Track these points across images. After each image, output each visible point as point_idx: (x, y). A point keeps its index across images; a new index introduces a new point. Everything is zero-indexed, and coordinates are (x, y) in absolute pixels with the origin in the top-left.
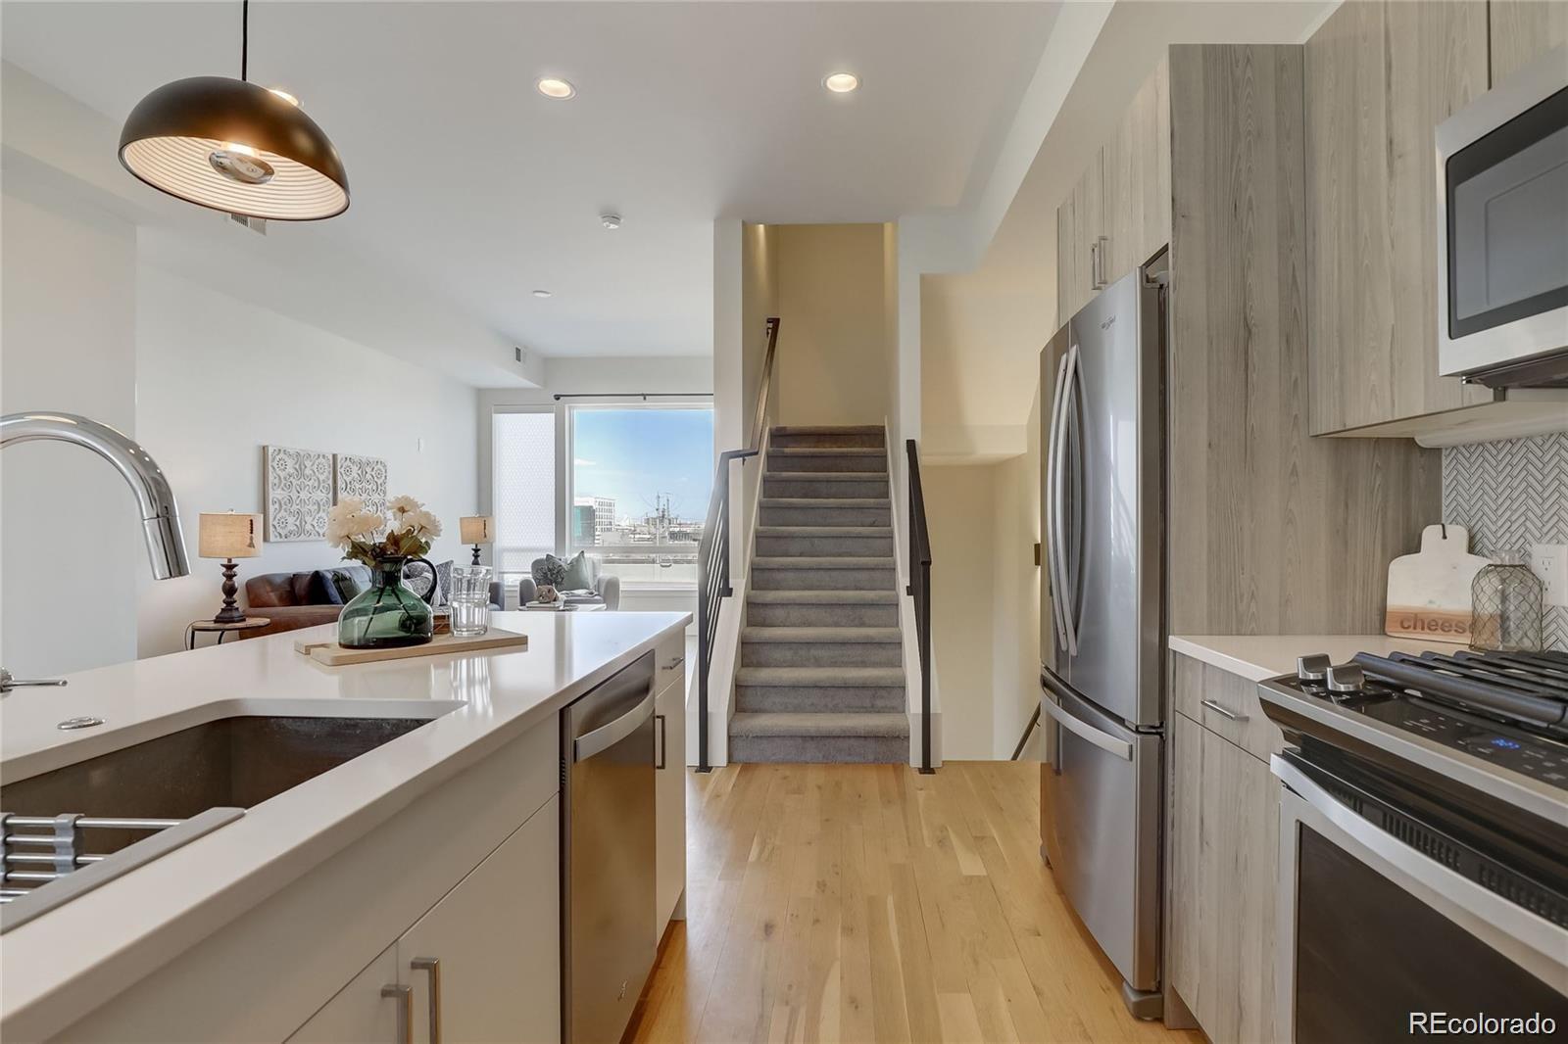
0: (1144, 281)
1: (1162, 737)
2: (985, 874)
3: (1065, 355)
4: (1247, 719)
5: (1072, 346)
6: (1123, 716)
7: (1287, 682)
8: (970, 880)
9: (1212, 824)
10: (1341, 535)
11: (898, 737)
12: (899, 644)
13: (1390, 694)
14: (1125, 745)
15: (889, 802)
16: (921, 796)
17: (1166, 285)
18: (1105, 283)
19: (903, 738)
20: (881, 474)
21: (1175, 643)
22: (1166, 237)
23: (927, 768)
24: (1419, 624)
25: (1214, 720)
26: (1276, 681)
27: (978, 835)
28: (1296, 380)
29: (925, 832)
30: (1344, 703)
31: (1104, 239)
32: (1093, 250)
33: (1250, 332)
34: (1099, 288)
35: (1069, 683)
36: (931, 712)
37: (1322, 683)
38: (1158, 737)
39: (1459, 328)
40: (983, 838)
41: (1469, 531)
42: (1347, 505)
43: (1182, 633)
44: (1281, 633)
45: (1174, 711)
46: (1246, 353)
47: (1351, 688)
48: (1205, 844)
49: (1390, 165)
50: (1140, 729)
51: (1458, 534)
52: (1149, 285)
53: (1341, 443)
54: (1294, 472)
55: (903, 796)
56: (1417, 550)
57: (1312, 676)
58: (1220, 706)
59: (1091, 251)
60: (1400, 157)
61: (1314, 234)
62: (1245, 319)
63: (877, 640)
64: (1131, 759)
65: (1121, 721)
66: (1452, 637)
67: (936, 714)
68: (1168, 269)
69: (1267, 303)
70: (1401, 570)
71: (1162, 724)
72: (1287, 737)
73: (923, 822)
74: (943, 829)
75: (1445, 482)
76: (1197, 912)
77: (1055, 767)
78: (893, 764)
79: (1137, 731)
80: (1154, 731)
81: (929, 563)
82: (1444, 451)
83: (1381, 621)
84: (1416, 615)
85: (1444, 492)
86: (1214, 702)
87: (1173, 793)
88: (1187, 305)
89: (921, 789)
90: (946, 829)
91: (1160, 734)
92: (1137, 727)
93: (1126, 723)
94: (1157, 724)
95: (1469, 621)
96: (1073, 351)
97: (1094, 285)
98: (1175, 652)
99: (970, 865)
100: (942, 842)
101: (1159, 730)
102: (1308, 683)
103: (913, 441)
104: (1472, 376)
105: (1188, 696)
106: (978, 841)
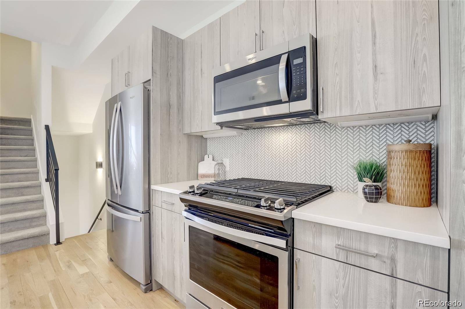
0: (144, 88)
1: (149, 213)
2: (89, 271)
3: (116, 104)
4: (174, 204)
5: (119, 102)
6: (137, 209)
7: (186, 193)
8: (83, 275)
9: (165, 233)
10: (189, 158)
11: (45, 235)
12: (42, 200)
13: (207, 192)
14: (139, 218)
15: (43, 260)
16: (57, 253)
17: (150, 90)
18: (129, 85)
19: (46, 235)
20: (30, 137)
21: (153, 187)
22: (150, 77)
23: (58, 242)
24: (204, 176)
25: (165, 206)
26: (183, 193)
27: (84, 259)
28: (180, 120)
29: (61, 265)
30: (200, 195)
31: (129, 72)
32: (126, 75)
33: (170, 106)
34: (127, 86)
35: (118, 203)
36: (60, 222)
37: (194, 192)
38: (148, 213)
39: (216, 113)
40: (85, 260)
41: (213, 156)
42: (190, 150)
43: (154, 184)
44: (177, 182)
45: (153, 205)
46: (169, 112)
47: (200, 192)
48: (163, 239)
49: (201, 75)
50: (143, 212)
51: (211, 156)
52: (145, 89)
53: (189, 136)
54: (180, 142)
55: (49, 256)
56: (204, 160)
57: (191, 191)
58: (166, 202)
59: (125, 75)
60: (203, 73)
61: (184, 86)
62: (169, 103)
63: (31, 200)
64: (141, 221)
65: (137, 211)
66: (211, 179)
67: (62, 223)
68: (150, 86)
69: (174, 100)
70: (201, 165)
71: (149, 209)
72: (186, 206)
73: (60, 262)
74: (69, 262)
75: (208, 146)
76: (161, 257)
77: (111, 230)
78: (42, 245)
79: (143, 213)
80: (147, 212)
81: (58, 169)
82: (208, 139)
83: (197, 177)
84: (204, 175)
85: (208, 148)
86: (165, 201)
87: (153, 228)
88: (156, 96)
89: (57, 251)
90: (71, 261)
91: (149, 212)
92: (142, 212)
93: (139, 211)
94: (148, 210)
95: (214, 175)
96: (119, 104)
97: (126, 85)
98: (153, 189)
99: (82, 270)
100: (70, 266)
101: (149, 211)
102: (190, 192)
103: (48, 126)
104: (218, 124)
105: (156, 200)
106: (84, 262)
